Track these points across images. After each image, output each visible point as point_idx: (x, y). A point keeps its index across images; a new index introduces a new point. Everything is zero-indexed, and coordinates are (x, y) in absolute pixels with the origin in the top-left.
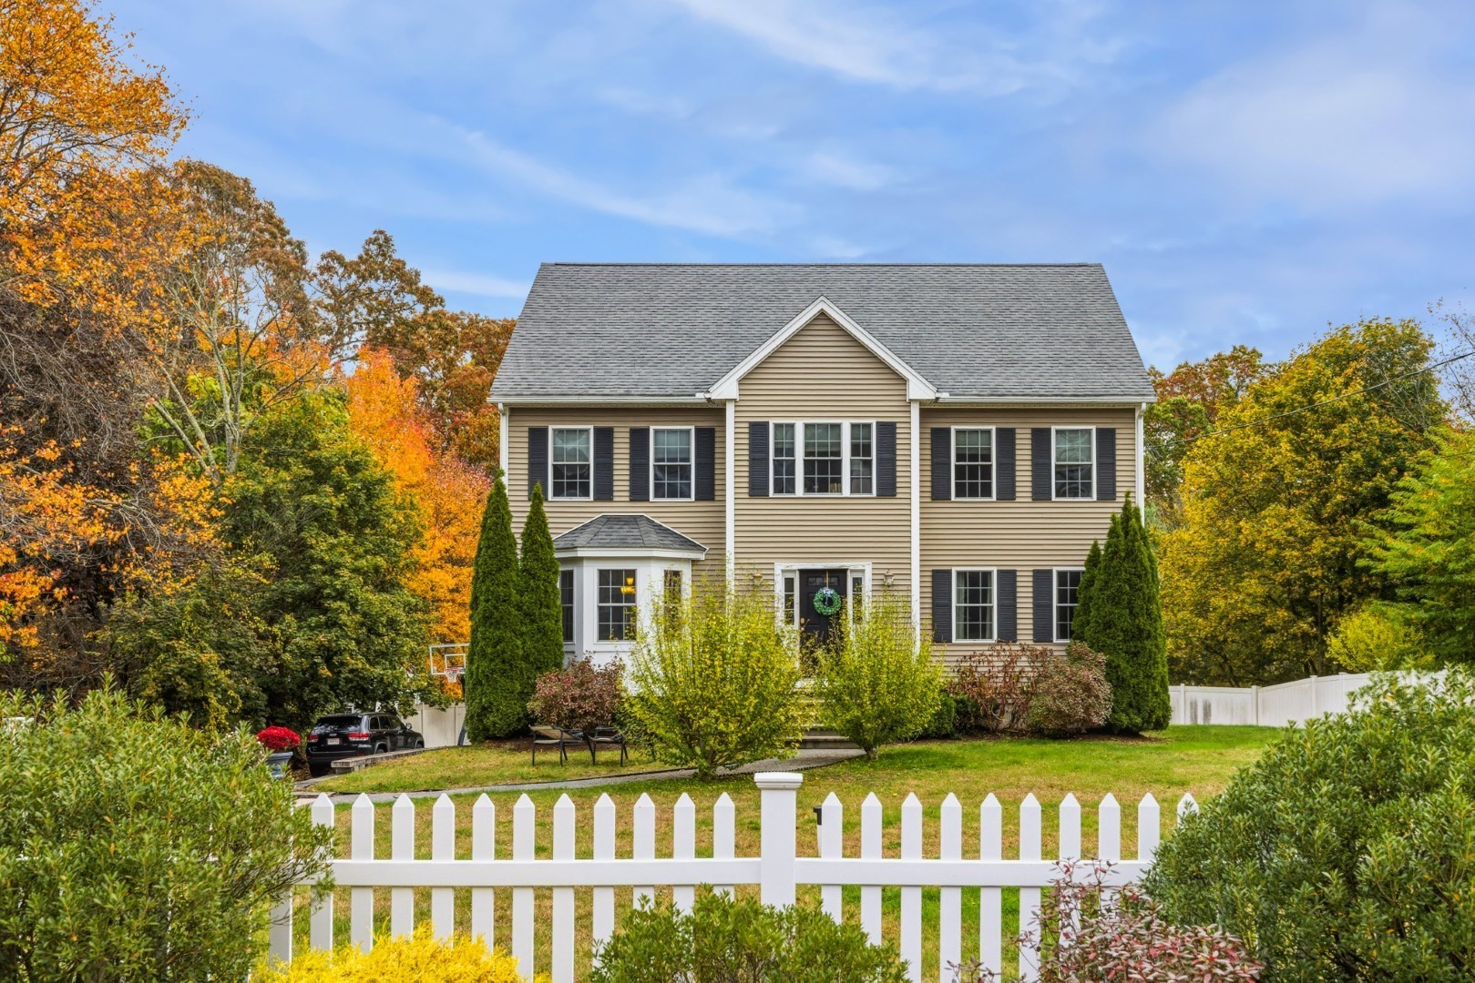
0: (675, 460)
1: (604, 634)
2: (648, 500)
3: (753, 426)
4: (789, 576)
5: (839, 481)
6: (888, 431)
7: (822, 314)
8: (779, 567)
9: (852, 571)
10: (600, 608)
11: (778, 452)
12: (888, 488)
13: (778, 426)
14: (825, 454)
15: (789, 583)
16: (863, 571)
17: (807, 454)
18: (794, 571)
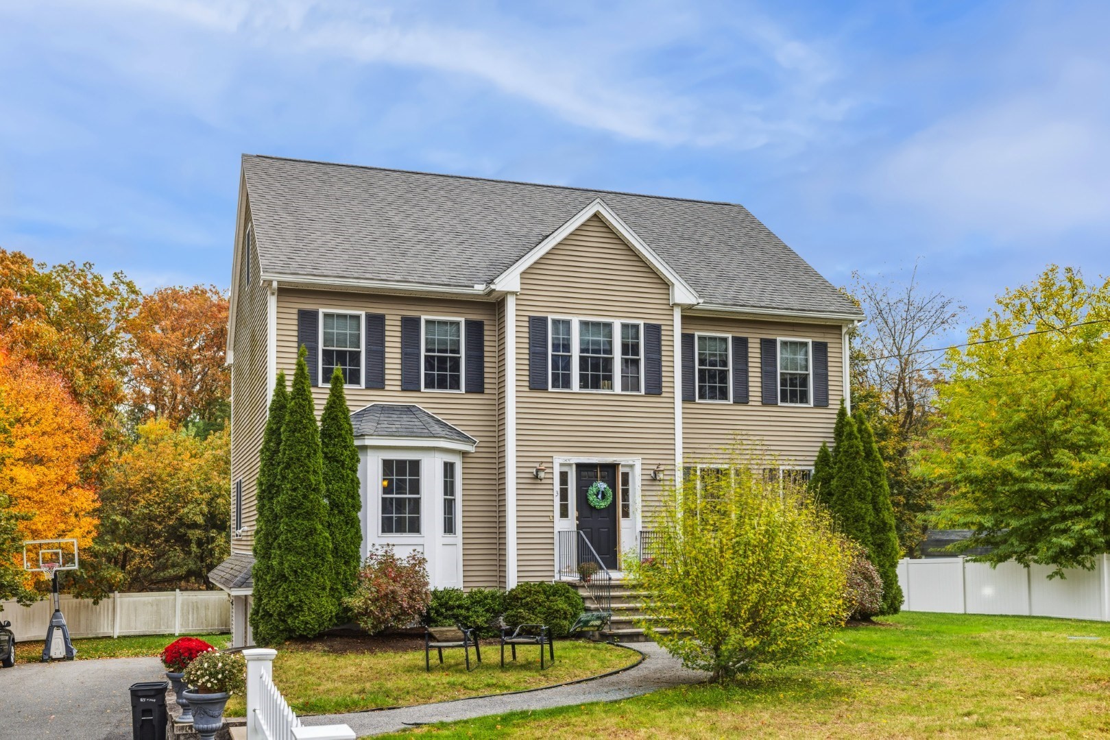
0: (446, 351)
1: (387, 527)
2: (419, 391)
3: (533, 320)
4: (565, 469)
5: (609, 378)
6: (654, 332)
7: (596, 217)
8: (558, 460)
9: (623, 466)
10: (384, 500)
11: (556, 347)
12: (655, 388)
13: (555, 322)
14: (598, 351)
15: (564, 477)
16: (632, 466)
17: (582, 351)
18: (570, 465)
